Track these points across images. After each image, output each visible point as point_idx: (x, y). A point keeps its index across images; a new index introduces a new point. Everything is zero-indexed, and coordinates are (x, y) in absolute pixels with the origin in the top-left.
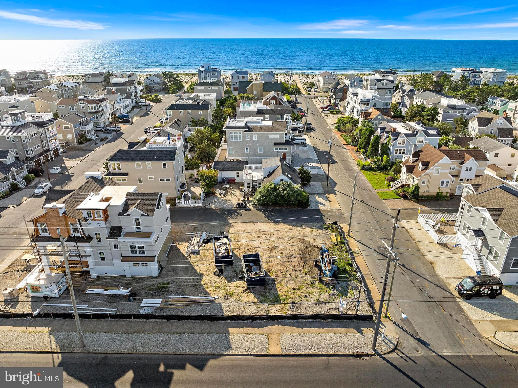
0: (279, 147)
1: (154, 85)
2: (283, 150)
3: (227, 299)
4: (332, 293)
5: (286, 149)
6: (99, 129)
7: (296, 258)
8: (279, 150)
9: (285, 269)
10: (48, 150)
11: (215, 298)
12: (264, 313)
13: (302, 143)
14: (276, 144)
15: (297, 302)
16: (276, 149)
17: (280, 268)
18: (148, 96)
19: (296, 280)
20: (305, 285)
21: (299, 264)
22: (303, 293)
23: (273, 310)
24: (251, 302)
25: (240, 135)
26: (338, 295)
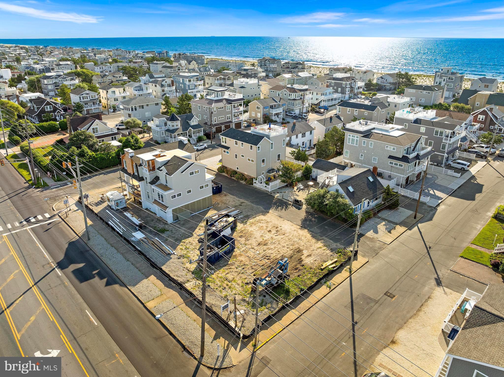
0: (394, 161)
1: (385, 84)
2: (398, 166)
3: (179, 258)
4: (247, 299)
5: (402, 166)
6: (291, 115)
7: (269, 260)
8: (393, 165)
9: (246, 263)
10: (231, 122)
11: (174, 254)
12: (183, 280)
13: (463, 169)
14: (391, 157)
15: (212, 288)
16: (391, 163)
17: (244, 260)
18: (369, 93)
19: (240, 275)
20: (240, 282)
21: (262, 266)
22: (227, 285)
23: (192, 283)
24: (188, 269)
25: (357, 139)
26: (248, 304)
